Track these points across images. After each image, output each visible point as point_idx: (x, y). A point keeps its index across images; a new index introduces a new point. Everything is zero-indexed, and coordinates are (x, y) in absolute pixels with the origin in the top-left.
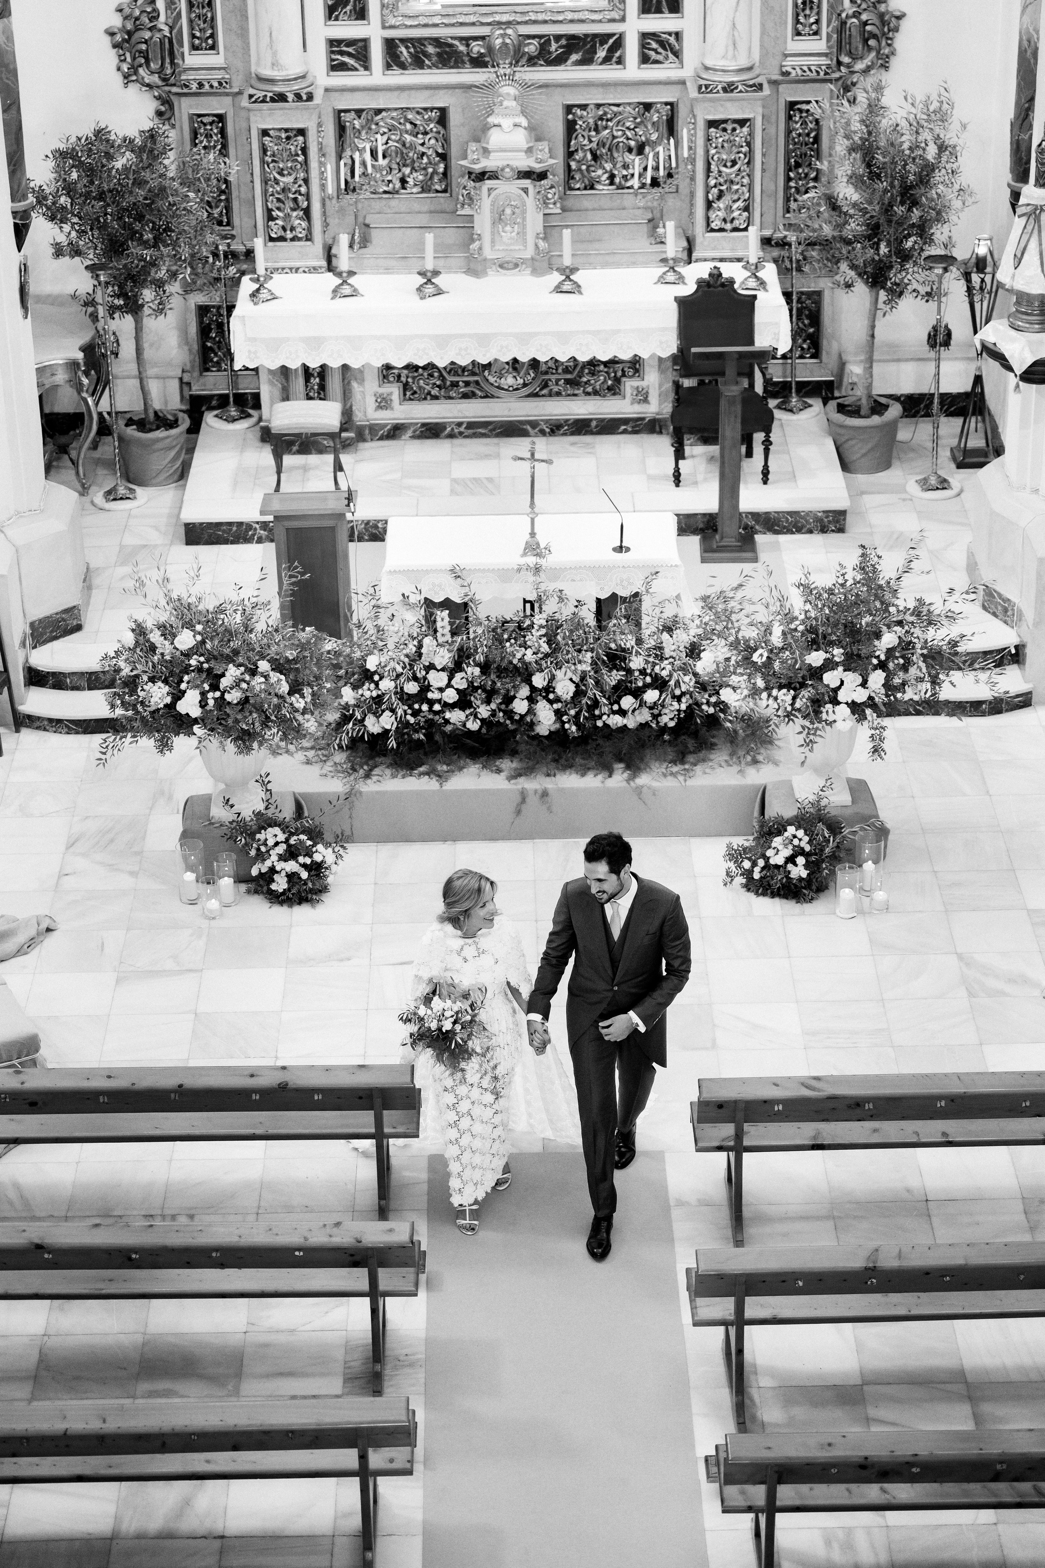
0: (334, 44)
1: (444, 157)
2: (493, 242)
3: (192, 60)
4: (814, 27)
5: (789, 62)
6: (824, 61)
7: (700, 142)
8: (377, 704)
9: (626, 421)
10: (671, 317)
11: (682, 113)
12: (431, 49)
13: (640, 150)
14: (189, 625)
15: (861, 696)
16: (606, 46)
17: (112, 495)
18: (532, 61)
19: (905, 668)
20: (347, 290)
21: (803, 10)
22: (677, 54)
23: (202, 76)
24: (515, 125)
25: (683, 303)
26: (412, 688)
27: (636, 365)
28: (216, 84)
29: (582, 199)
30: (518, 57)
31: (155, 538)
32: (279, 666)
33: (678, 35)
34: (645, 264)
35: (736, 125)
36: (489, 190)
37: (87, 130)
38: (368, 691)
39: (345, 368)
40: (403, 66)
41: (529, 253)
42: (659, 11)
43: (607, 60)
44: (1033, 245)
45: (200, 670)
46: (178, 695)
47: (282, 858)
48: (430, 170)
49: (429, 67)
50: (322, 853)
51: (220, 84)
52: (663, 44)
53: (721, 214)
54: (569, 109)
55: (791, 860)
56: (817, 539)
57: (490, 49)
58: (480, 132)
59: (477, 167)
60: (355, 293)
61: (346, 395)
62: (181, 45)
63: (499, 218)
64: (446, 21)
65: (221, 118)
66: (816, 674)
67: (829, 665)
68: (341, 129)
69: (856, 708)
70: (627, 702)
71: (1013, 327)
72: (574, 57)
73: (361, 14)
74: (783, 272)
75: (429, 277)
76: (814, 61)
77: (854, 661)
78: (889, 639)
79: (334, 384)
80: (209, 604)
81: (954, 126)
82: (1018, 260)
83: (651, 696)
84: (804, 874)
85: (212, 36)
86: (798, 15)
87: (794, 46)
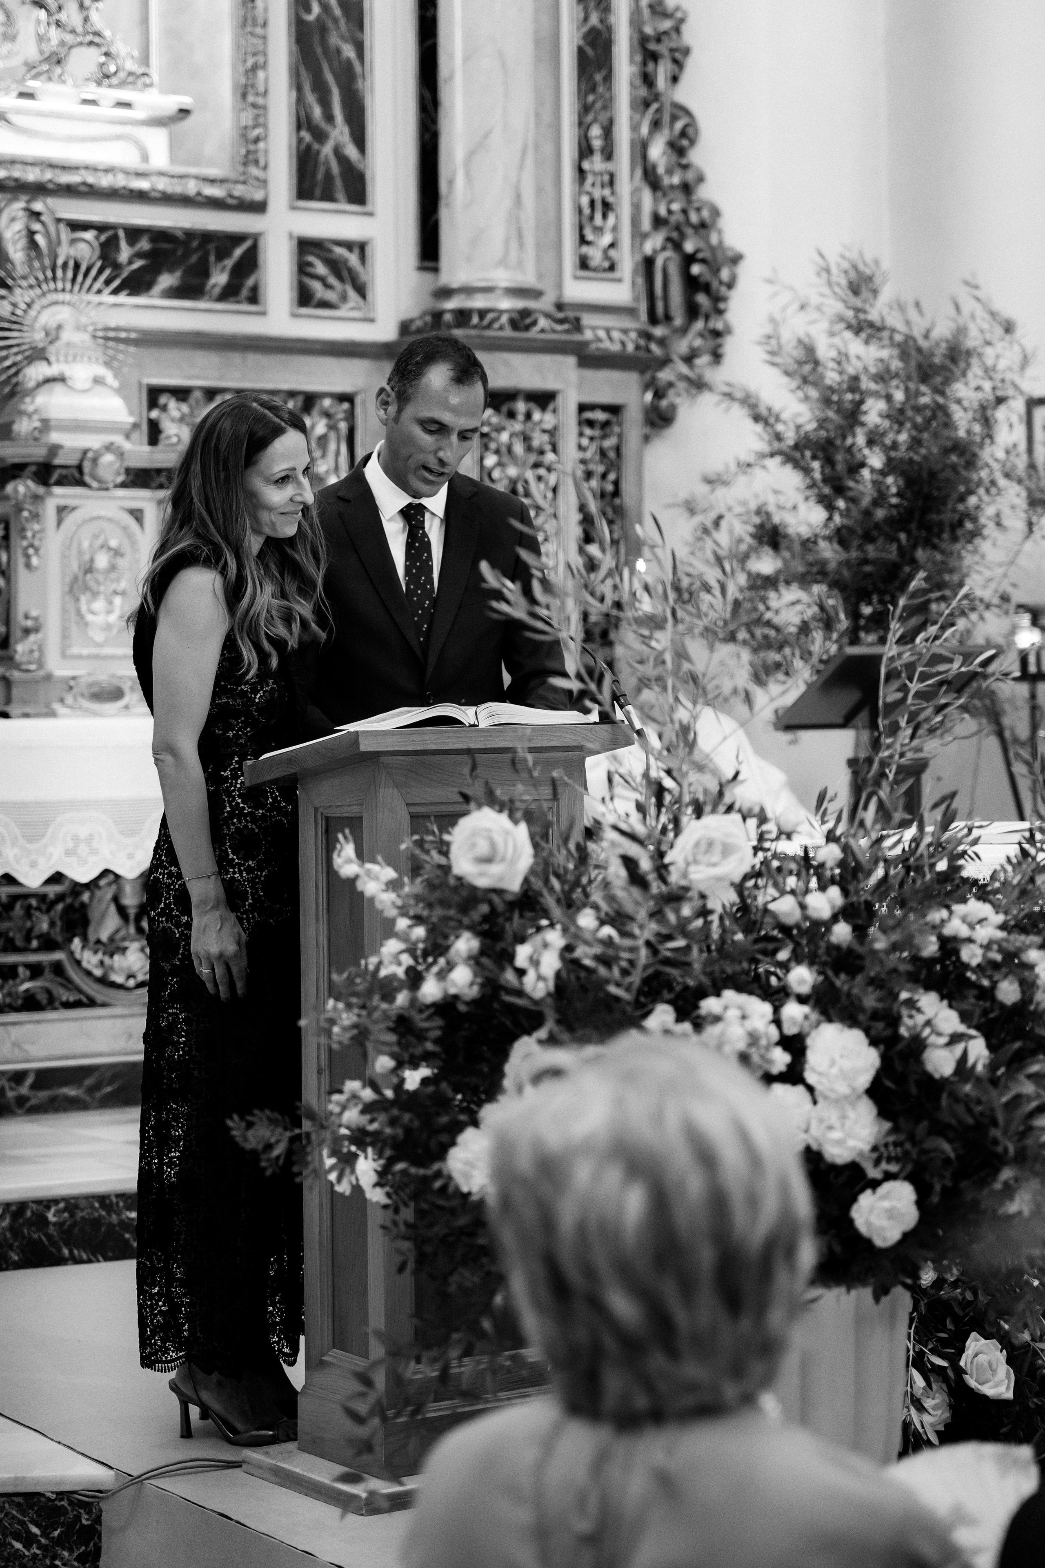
2: (65, 635)
4: (610, 254)
6: (629, 323)
16: (229, 263)
18: (82, 279)
21: (592, 218)
22: (361, 290)
24: (96, 380)
33: (363, 250)
35: (532, 405)
36: (62, 510)
42: (328, 196)
43: (229, 293)
52: (337, 267)
54: (151, 395)
63: (81, 578)
72: (166, 280)
76: (615, 323)
86: (581, 228)
87: (577, 290)
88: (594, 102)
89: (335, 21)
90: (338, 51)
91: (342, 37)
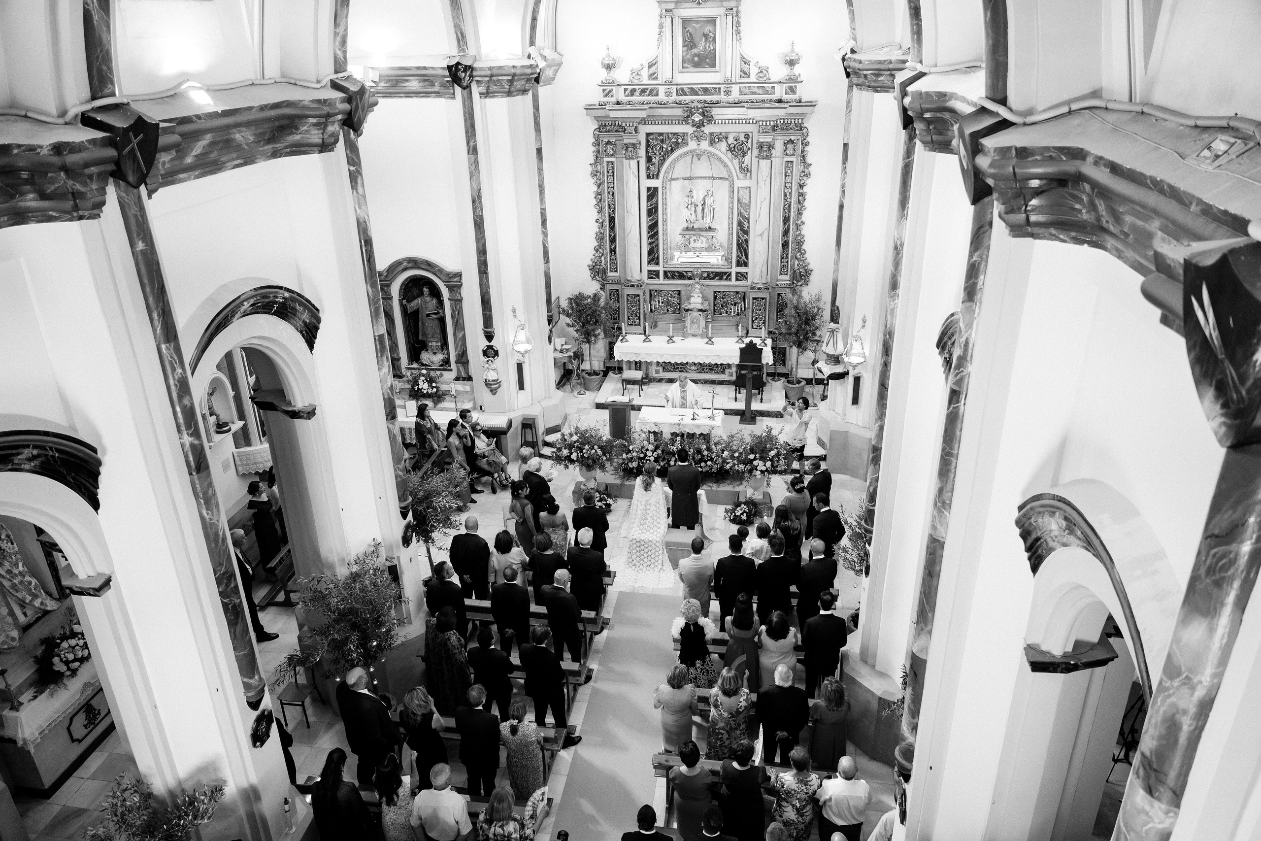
0: (649, 271)
1: (679, 304)
2: (690, 329)
3: (610, 274)
5: (778, 282)
6: (789, 282)
7: (751, 303)
8: (631, 460)
9: (726, 381)
10: (738, 353)
11: (747, 294)
12: (677, 274)
13: (735, 305)
14: (576, 434)
15: (764, 468)
16: (726, 275)
17: (579, 393)
18: (705, 279)
19: (778, 461)
20: (648, 340)
21: (783, 267)
22: (746, 278)
23: (613, 279)
25: (741, 350)
26: (642, 455)
27: (729, 366)
28: (616, 281)
29: (718, 317)
30: (702, 278)
31: (588, 406)
32: (600, 447)
33: (747, 273)
34: (734, 337)
35: (761, 299)
36: (690, 314)
37: (577, 293)
38: (629, 456)
39: (646, 362)
40: (669, 278)
41: (700, 332)
42: (741, 266)
43: (726, 279)
44: (832, 340)
45: (577, 447)
46: (571, 454)
47: (598, 501)
48: (675, 308)
49: (676, 279)
50: (610, 501)
51: (618, 281)
52: (742, 275)
53: (756, 324)
54: (715, 292)
55: (742, 514)
56: (775, 419)
57: (693, 274)
58: (689, 298)
59: (686, 308)
60: (650, 341)
61: (647, 369)
62: (608, 270)
63: (692, 322)
64: (681, 267)
65: (618, 290)
66: (751, 461)
67: (755, 459)
68: (651, 295)
69: (762, 472)
70: (703, 464)
71: (827, 364)
72: (717, 278)
73: (657, 264)
74: (773, 340)
75: (671, 338)
76: (786, 282)
77: (763, 459)
78: (773, 453)
79: (643, 366)
80: (583, 428)
81: (822, 303)
82: (827, 344)
83: (709, 463)
84: (746, 518)
85: (616, 268)
86: (781, 269)
87: (780, 277)
88: (785, 251)
89: (744, 242)
91: (744, 245)
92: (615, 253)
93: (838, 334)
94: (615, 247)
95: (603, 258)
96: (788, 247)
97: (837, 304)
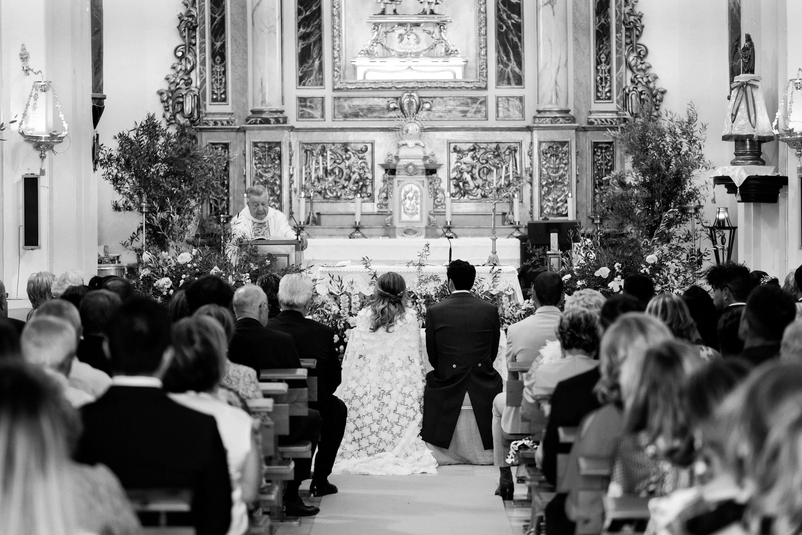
0: (302, 99)
1: (370, 173)
3: (211, 108)
4: (608, 94)
5: (593, 117)
6: (615, 116)
7: (536, 156)
16: (476, 104)
21: (601, 84)
22: (520, 111)
23: (217, 118)
24: (416, 144)
28: (225, 123)
30: (419, 111)
33: (521, 99)
35: (558, 145)
36: (399, 181)
40: (345, 116)
41: (424, 224)
42: (509, 83)
43: (476, 114)
44: (743, 106)
48: (361, 183)
49: (362, 116)
51: (228, 122)
52: (512, 105)
53: (551, 204)
54: (451, 143)
57: (401, 105)
58: (393, 154)
59: (391, 165)
62: (205, 99)
63: (405, 199)
64: (373, 86)
65: (227, 145)
73: (320, 82)
76: (609, 116)
82: (734, 117)
85: (225, 93)
86: (597, 87)
87: (596, 107)
88: (602, 47)
89: (511, 31)
90: (512, 40)
91: (513, 35)
92: (223, 59)
93: (755, 93)
94: (223, 46)
95: (193, 75)
96: (609, 38)
97: (745, 30)
